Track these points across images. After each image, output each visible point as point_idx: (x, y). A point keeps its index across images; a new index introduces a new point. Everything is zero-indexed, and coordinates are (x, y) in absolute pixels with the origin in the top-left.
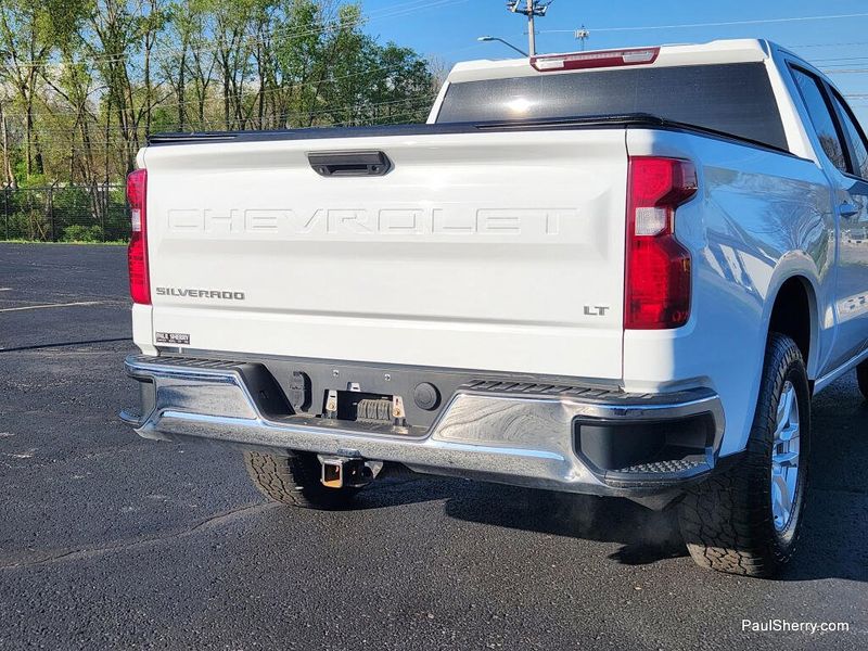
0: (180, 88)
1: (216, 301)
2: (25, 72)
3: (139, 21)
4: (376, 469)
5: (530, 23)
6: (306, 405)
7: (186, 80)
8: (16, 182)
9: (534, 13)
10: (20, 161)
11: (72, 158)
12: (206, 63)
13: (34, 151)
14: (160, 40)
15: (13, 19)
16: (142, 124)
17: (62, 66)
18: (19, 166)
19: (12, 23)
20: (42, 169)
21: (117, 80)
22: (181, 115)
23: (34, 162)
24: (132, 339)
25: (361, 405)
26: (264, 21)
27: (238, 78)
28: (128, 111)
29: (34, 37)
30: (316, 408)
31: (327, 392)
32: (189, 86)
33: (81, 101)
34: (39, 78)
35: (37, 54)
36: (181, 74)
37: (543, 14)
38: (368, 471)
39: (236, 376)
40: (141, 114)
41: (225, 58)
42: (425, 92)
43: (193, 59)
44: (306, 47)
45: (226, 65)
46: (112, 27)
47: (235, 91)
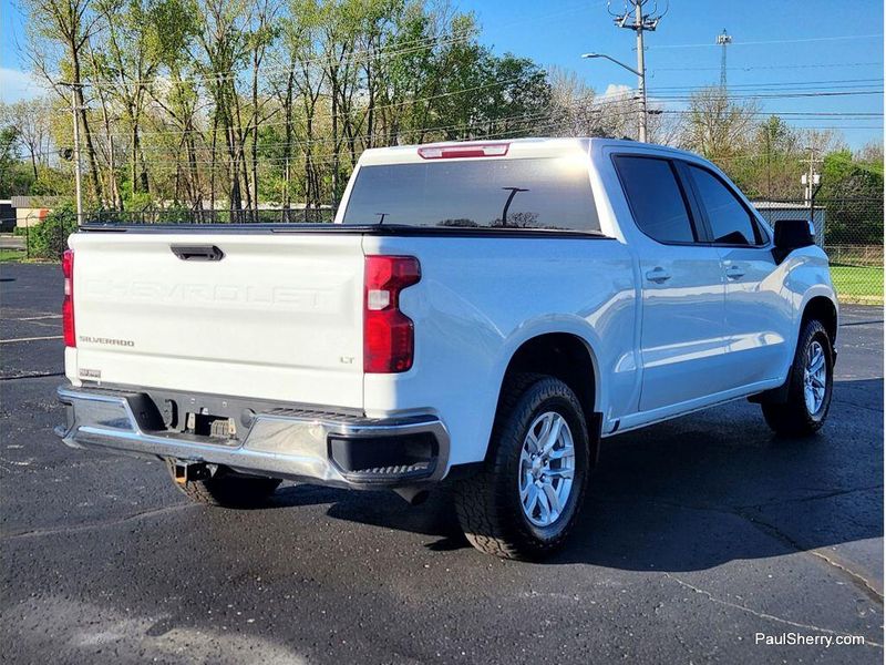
0: (287, 104)
1: (116, 347)
2: (133, 91)
3: (247, 38)
4: (213, 470)
5: (639, 39)
6: (174, 424)
7: (294, 96)
8: (121, 200)
9: (643, 28)
10: (125, 179)
11: (177, 176)
12: (315, 78)
13: (139, 171)
14: (269, 55)
15: (122, 36)
16: (249, 141)
17: (170, 84)
18: (125, 184)
19: (120, 41)
20: (147, 188)
21: (225, 98)
22: (289, 132)
23: (140, 181)
24: (64, 373)
25: (214, 425)
26: (374, 33)
27: (348, 94)
28: (235, 128)
29: (142, 55)
30: (181, 427)
31: (188, 415)
32: (298, 102)
33: (187, 119)
34: (146, 95)
35: (145, 72)
36: (290, 90)
37: (654, 29)
38: (209, 471)
39: (125, 402)
40: (248, 131)
41: (334, 73)
42: (544, 105)
43: (302, 74)
44: (416, 60)
45: (335, 81)
46: (220, 43)
47: (345, 107)
